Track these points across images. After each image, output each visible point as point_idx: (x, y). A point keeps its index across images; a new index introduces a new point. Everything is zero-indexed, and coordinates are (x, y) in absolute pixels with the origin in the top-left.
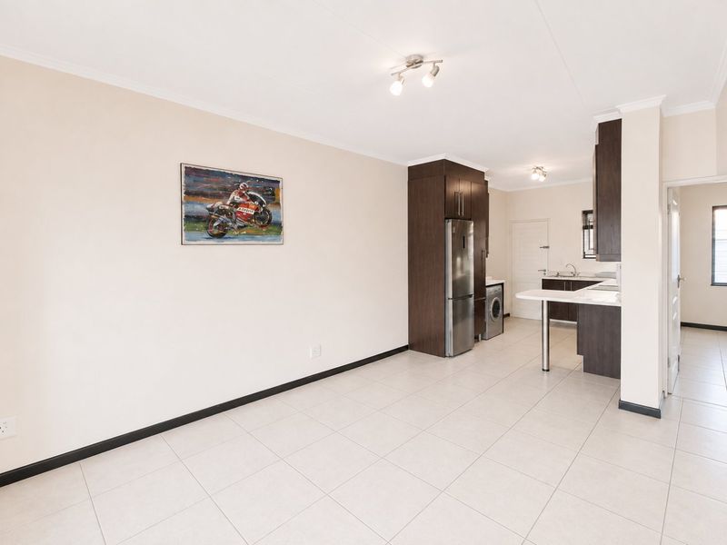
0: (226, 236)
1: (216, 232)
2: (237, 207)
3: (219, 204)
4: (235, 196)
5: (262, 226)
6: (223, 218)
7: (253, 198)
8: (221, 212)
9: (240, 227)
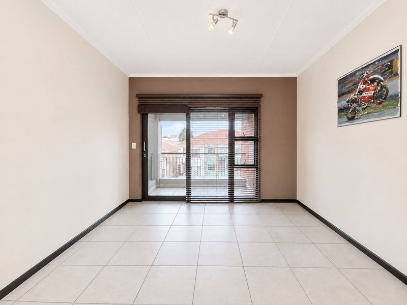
0: (355, 118)
1: (350, 116)
2: (361, 94)
3: (352, 96)
4: (361, 86)
5: (380, 103)
6: (355, 105)
7: (373, 81)
8: (354, 101)
9: (364, 109)
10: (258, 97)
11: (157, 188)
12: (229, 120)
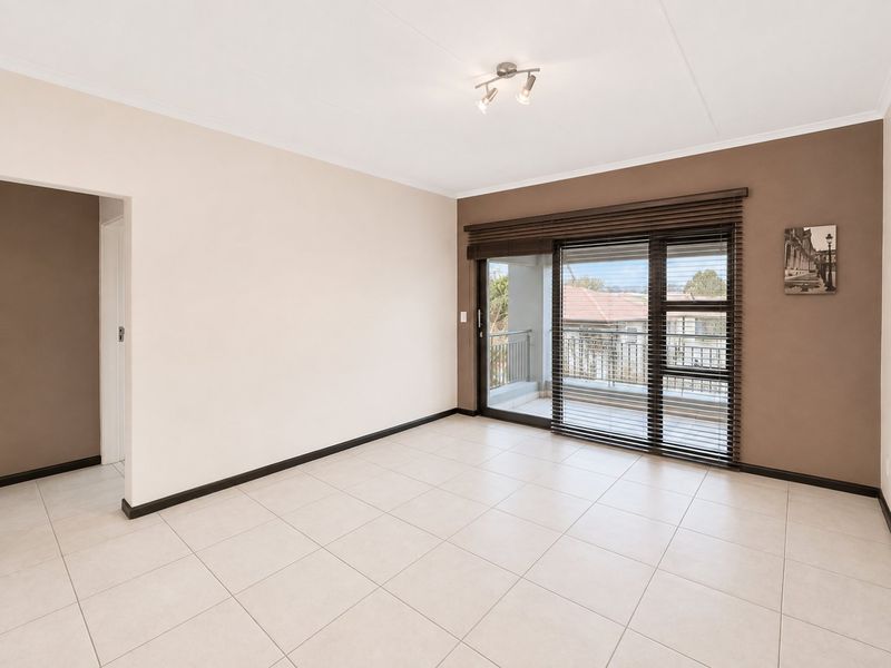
10: (735, 199)
11: (540, 397)
12: (650, 257)
